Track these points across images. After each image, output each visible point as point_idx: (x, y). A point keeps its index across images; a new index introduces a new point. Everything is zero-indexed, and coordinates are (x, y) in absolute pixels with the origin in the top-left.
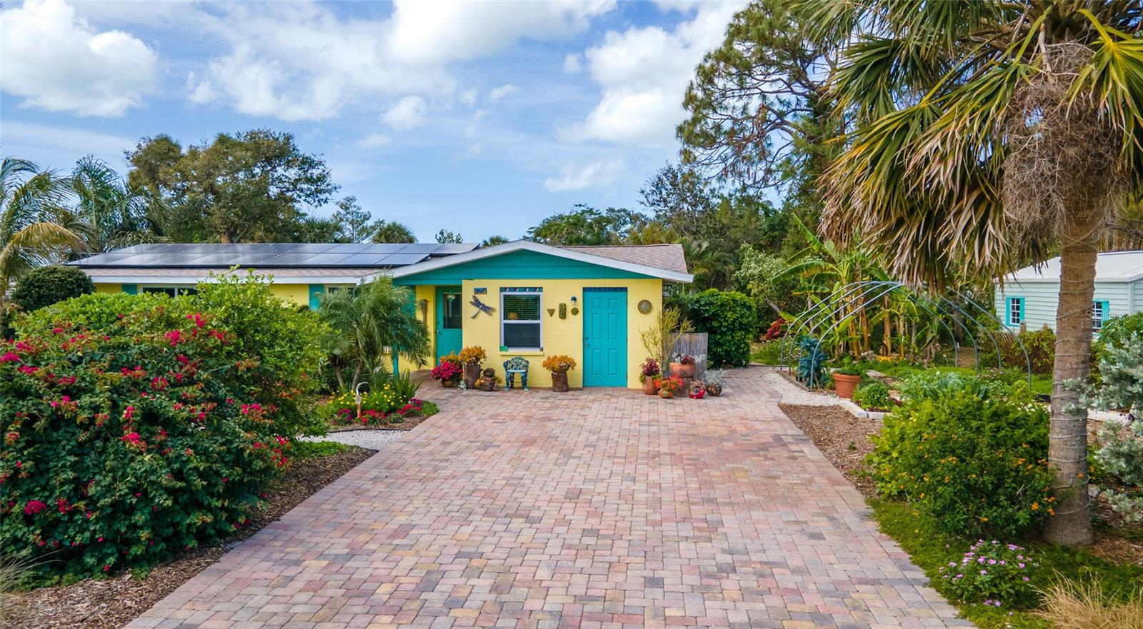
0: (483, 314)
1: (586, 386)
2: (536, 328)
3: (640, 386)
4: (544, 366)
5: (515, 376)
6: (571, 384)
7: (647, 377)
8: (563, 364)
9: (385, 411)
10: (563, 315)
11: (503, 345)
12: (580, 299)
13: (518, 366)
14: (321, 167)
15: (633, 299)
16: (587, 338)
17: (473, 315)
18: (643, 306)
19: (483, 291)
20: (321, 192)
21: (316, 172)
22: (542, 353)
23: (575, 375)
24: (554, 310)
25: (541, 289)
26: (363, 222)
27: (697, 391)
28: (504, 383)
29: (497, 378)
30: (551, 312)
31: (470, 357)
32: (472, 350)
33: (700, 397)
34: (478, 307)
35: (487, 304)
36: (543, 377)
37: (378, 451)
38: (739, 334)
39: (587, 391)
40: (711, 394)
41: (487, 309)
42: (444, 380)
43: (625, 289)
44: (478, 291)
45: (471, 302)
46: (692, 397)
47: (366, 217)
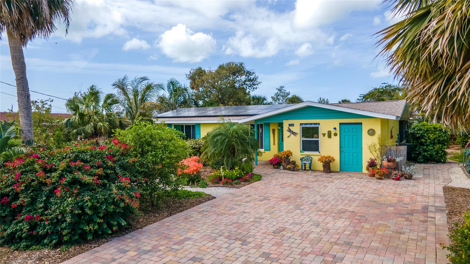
0: (292, 135)
1: (342, 170)
2: (317, 142)
3: (366, 172)
4: (318, 160)
5: (306, 164)
6: (332, 169)
7: (370, 168)
8: (327, 160)
9: (234, 178)
10: (330, 136)
11: (302, 150)
12: (338, 128)
13: (307, 160)
14: (254, 75)
15: (365, 128)
16: (342, 147)
17: (288, 136)
18: (370, 132)
19: (292, 125)
20: (254, 85)
21: (252, 77)
22: (319, 154)
23: (336, 165)
24: (325, 134)
25: (319, 124)
26: (287, 96)
27: (396, 177)
28: (300, 167)
29: (296, 165)
30: (324, 135)
31: (284, 155)
32: (285, 152)
33: (398, 179)
34: (290, 132)
35: (294, 131)
36: (320, 166)
37: (216, 198)
38: (438, 146)
39: (341, 173)
40: (406, 178)
41: (294, 134)
42: (274, 166)
43: (361, 124)
44: (290, 125)
45: (287, 130)
46: (393, 179)
47: (288, 94)
